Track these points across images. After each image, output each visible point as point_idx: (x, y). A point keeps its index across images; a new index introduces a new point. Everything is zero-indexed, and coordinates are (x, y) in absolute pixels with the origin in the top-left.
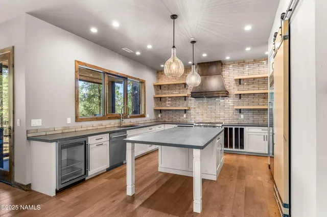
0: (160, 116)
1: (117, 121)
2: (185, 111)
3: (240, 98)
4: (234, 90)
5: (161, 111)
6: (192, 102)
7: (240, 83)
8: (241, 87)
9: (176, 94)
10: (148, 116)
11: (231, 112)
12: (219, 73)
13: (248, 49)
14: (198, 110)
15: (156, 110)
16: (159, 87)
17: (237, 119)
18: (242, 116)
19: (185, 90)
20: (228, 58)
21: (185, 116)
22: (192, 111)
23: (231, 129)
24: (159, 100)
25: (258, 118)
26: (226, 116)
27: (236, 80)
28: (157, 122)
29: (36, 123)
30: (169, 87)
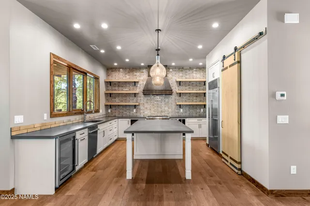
0: (109, 111)
2: (135, 106)
3: (180, 96)
4: (176, 89)
5: (111, 106)
6: (142, 99)
7: (180, 85)
8: (181, 87)
9: (125, 91)
10: (101, 111)
11: (174, 107)
13: (191, 60)
14: (146, 105)
15: (106, 106)
16: (109, 84)
17: (178, 112)
18: (181, 110)
19: (134, 88)
20: (173, 64)
21: (135, 110)
22: (141, 107)
24: (109, 95)
25: (193, 112)
26: (170, 110)
27: (177, 82)
28: (109, 118)
29: (19, 120)
30: (120, 84)
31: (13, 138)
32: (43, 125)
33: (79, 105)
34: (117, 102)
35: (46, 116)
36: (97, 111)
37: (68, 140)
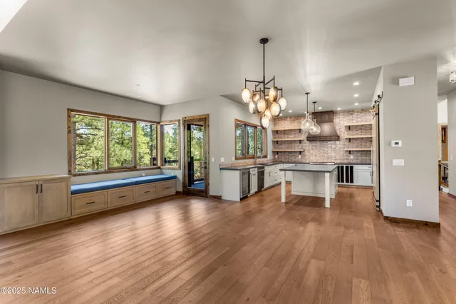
0: (277, 157)
1: (252, 161)
2: (300, 152)
3: (350, 141)
4: (344, 134)
5: (277, 152)
6: (307, 145)
7: (349, 129)
8: (351, 132)
9: (291, 138)
10: (269, 157)
11: (342, 153)
12: (331, 121)
13: (356, 104)
14: (311, 151)
15: (274, 152)
16: (276, 133)
17: (347, 159)
18: (352, 157)
19: (299, 134)
20: (339, 109)
21: (300, 156)
22: (306, 153)
23: (342, 167)
24: (276, 143)
26: (338, 157)
27: (346, 126)
28: (275, 162)
29: (222, 160)
30: (285, 132)
31: (221, 169)
32: (232, 164)
33: (251, 151)
34: (283, 148)
35: (233, 158)
36: (266, 157)
37: (246, 174)
